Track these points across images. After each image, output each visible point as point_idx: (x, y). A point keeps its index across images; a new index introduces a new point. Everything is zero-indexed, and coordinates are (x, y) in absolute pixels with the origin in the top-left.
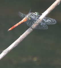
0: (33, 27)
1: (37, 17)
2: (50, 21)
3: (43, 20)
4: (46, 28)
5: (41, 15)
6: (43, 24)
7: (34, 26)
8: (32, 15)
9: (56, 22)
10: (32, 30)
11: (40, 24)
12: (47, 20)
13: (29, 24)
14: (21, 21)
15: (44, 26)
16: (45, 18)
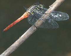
1: (43, 11)
5: (48, 8)
8: (36, 9)
14: (20, 18)
16: (54, 12)
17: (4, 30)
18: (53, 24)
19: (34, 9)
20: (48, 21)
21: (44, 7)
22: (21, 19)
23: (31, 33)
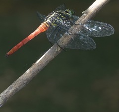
2: (100, 28)
4: (91, 46)
16: (89, 23)
17: (8, 54)
18: (86, 42)
20: (79, 37)
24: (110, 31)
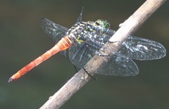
0: (89, 70)
1: (105, 36)
2: (146, 48)
3: (124, 46)
4: (132, 71)
5: (116, 28)
6: (122, 59)
7: (94, 64)
8: (88, 30)
9: (165, 51)
10: (86, 77)
11: (112, 58)
12: (135, 45)
13: (77, 57)
14: (51, 50)
15: (127, 64)
16: (130, 40)
18: (125, 66)
19: (83, 31)
20: (115, 59)
21: (106, 27)
22: (52, 53)
23: (75, 87)
24: (159, 53)
